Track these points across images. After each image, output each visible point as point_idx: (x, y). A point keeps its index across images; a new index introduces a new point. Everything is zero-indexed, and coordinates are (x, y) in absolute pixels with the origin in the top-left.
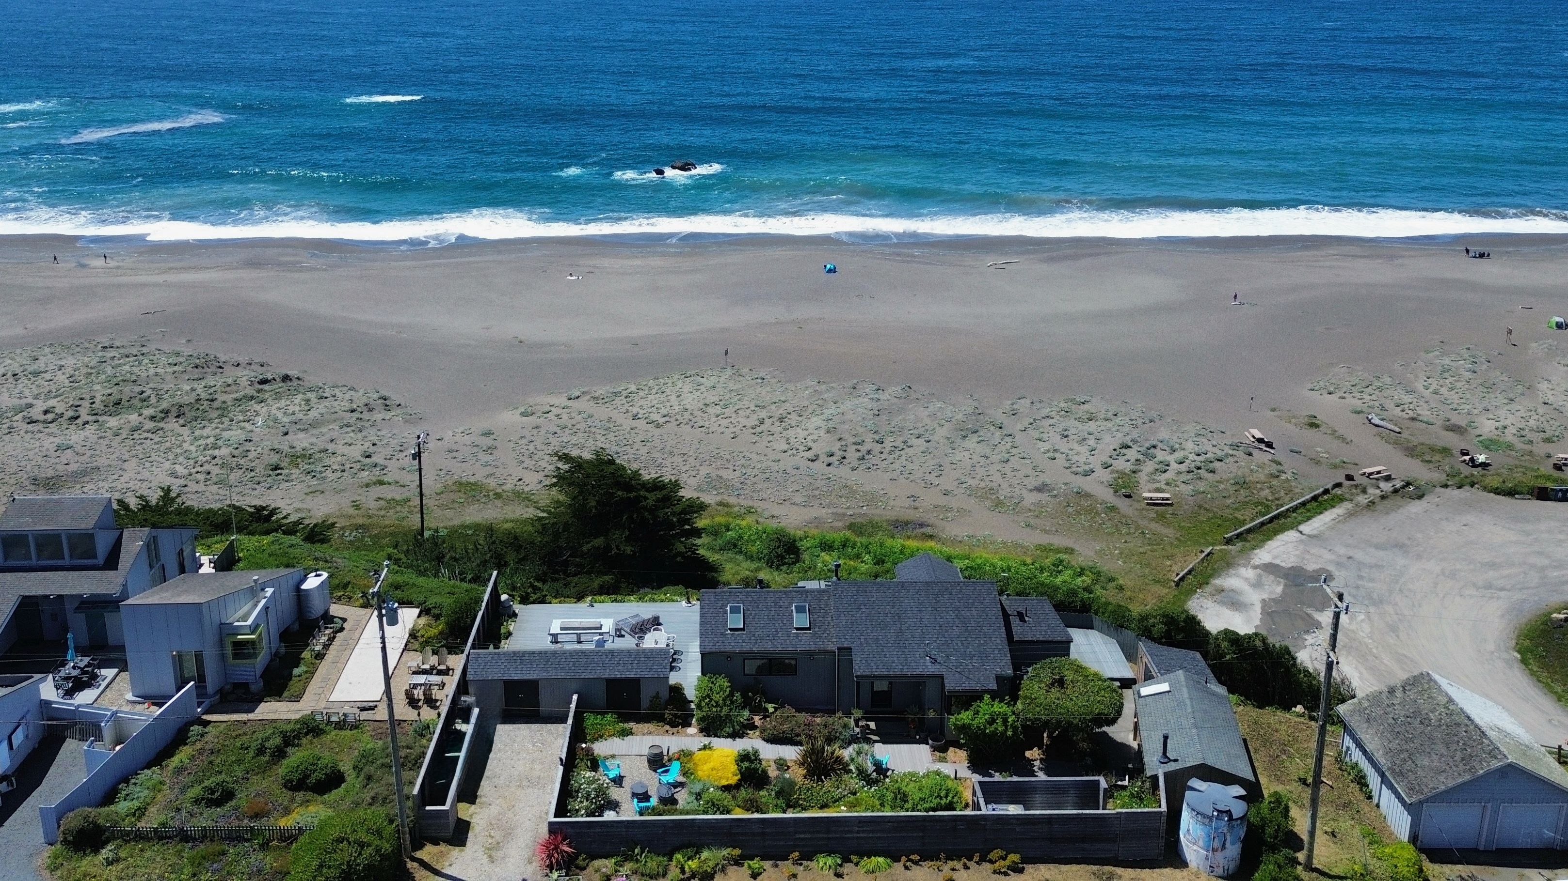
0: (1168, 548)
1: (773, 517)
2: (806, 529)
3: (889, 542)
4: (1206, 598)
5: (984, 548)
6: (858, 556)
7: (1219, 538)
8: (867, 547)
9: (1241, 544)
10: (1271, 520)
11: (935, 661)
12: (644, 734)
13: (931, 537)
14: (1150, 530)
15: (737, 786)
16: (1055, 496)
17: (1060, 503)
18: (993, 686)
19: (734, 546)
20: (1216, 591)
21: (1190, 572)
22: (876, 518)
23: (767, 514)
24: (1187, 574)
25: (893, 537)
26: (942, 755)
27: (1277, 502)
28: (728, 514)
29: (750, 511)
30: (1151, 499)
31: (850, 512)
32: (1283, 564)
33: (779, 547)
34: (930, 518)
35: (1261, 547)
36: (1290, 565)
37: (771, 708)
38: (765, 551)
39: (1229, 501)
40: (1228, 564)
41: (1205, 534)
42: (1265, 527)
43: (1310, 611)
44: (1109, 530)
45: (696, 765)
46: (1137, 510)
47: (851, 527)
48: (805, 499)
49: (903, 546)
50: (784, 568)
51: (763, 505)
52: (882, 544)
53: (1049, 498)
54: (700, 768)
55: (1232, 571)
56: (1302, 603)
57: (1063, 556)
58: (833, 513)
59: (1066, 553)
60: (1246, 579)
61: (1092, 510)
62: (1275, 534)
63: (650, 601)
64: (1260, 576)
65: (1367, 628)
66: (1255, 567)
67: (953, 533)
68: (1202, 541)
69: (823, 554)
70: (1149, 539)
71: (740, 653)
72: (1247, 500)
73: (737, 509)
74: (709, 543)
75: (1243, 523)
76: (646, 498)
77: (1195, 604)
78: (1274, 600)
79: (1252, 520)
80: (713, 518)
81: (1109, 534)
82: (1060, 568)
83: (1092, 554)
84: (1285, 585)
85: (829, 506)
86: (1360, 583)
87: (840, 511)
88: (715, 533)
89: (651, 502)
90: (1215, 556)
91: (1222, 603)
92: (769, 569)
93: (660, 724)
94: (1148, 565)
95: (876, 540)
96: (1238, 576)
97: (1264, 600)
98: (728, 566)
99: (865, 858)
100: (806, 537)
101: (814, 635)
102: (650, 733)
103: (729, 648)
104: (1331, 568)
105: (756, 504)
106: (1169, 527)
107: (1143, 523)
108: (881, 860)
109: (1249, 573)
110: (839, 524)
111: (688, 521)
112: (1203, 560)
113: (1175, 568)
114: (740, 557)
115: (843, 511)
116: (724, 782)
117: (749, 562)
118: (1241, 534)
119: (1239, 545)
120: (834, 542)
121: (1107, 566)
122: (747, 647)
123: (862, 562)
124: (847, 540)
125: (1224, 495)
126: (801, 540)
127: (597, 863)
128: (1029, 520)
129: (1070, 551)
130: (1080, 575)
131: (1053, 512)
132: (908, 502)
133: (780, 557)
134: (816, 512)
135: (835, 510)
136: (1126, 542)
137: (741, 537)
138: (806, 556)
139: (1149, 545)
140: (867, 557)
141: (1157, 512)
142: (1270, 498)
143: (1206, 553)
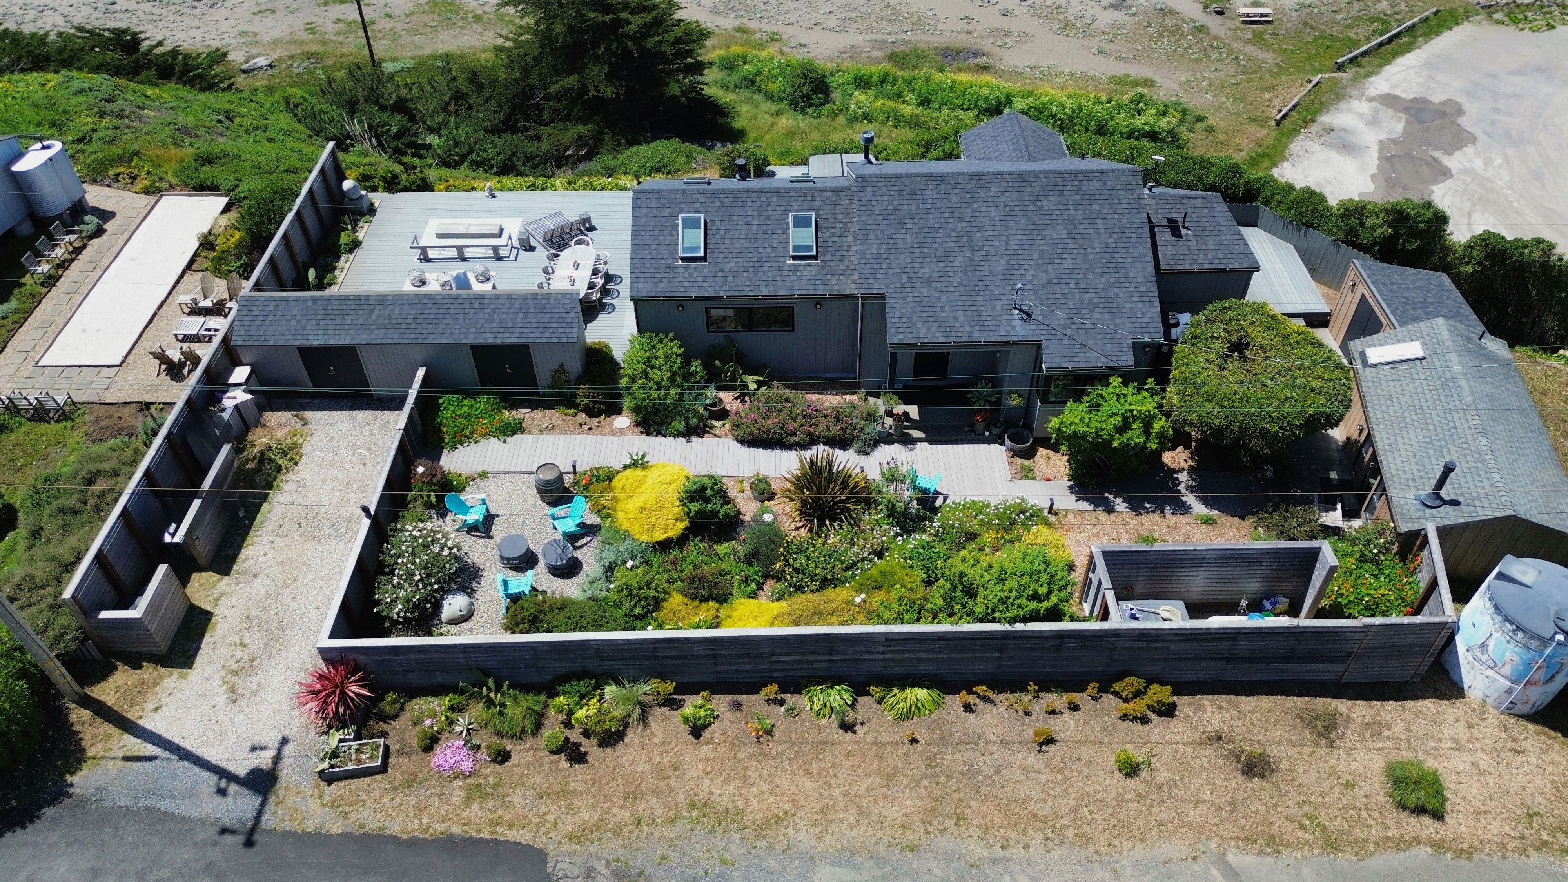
0: (1266, 75)
1: (801, 45)
2: (839, 61)
3: (938, 76)
4: (1311, 139)
5: (1048, 81)
6: (899, 95)
7: (1329, 63)
8: (910, 83)
9: (1354, 70)
10: (1390, 40)
11: (1028, 315)
12: (541, 432)
13: (986, 68)
14: (1245, 55)
15: (681, 541)
16: (1134, 14)
17: (1139, 23)
18: (1127, 359)
19: (751, 82)
20: (1324, 130)
21: (1294, 107)
22: (922, 46)
23: (793, 42)
24: (1290, 110)
25: (941, 71)
26: (1027, 463)
27: (1397, 17)
28: (747, 43)
29: (773, 38)
30: (1248, 15)
31: (891, 39)
32: (1403, 95)
33: (804, 84)
34: (986, 45)
35: (1377, 74)
36: (1411, 97)
37: (751, 381)
38: (789, 90)
39: (1339, 17)
40: (1338, 95)
41: (1310, 58)
42: (1383, 49)
43: (1437, 154)
44: (1196, 56)
45: (615, 499)
46: (1230, 29)
47: (893, 57)
48: (840, 23)
49: (954, 81)
50: (810, 111)
51: (790, 30)
52: (928, 80)
53: (1126, 17)
54: (620, 506)
55: (1343, 105)
56: (1428, 145)
57: (1145, 91)
58: (871, 41)
59: (1144, 85)
60: (1360, 115)
61: (1176, 31)
62: (1394, 58)
63: (584, 187)
64: (1376, 111)
65: (1505, 175)
66: (1371, 99)
67: (1012, 63)
68: (1307, 67)
69: (857, 93)
70: (1244, 66)
71: (698, 299)
72: (1360, 14)
73: (758, 35)
74: (722, 80)
75: (1357, 44)
76: (628, 23)
77: (1298, 148)
78: (1393, 140)
79: (1368, 40)
80: (728, 47)
81: (1198, 61)
82: (1141, 105)
83: (1175, 86)
84: (1407, 122)
85: (868, 30)
86: (1496, 117)
87: (880, 37)
88: (729, 66)
89: (633, 28)
90: (1323, 86)
91: (1332, 146)
92: (792, 112)
93: (570, 411)
94: (1243, 99)
95: (922, 73)
96: (1351, 111)
97: (1381, 142)
98: (744, 109)
99: (895, 690)
100: (838, 72)
101: (823, 268)
102: (552, 429)
103: (680, 293)
104: (1461, 99)
105: (781, 29)
106: (1268, 51)
107: (1237, 45)
108: (922, 694)
109: (1362, 107)
110: (878, 54)
111: (690, 53)
112: (1309, 91)
113: (1276, 102)
114: (759, 97)
115: (884, 37)
116: (659, 536)
117: (769, 103)
118: (1356, 57)
119: (1352, 71)
120: (871, 77)
121: (1196, 102)
122: (709, 290)
123: (904, 102)
124: (887, 75)
125: (1335, 8)
126: (832, 74)
127: (419, 705)
128: (1102, 44)
129: (1149, 83)
130: (1164, 114)
131: (1131, 34)
132: (962, 25)
133: (806, 98)
134: (853, 39)
135: (874, 37)
136: (1216, 70)
137: (759, 72)
138: (837, 96)
139: (1244, 73)
140: (910, 97)
141: (1253, 32)
142: (1389, 12)
143: (1314, 83)
